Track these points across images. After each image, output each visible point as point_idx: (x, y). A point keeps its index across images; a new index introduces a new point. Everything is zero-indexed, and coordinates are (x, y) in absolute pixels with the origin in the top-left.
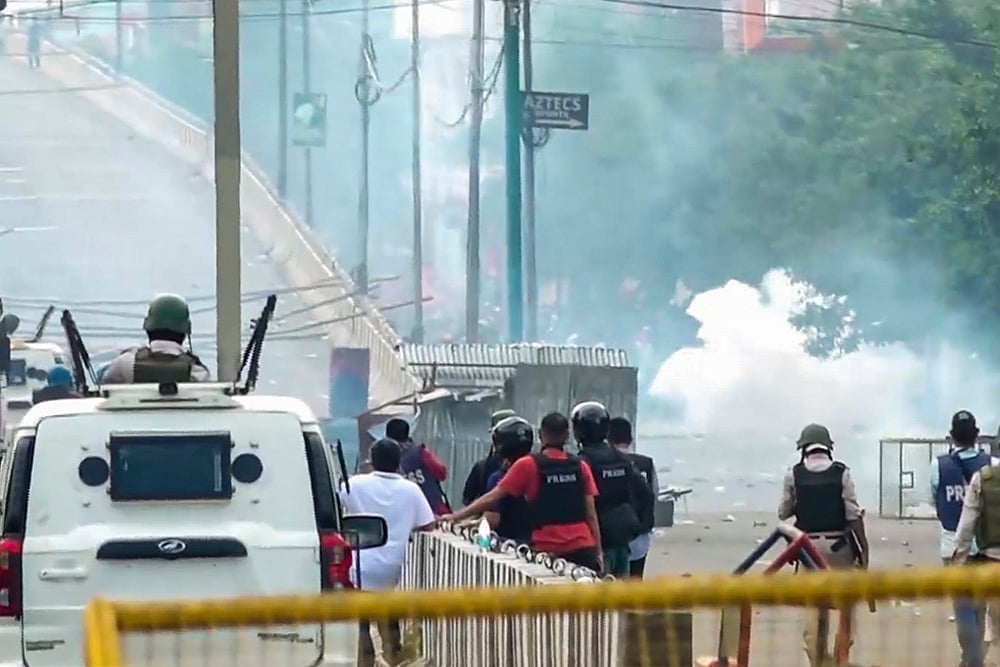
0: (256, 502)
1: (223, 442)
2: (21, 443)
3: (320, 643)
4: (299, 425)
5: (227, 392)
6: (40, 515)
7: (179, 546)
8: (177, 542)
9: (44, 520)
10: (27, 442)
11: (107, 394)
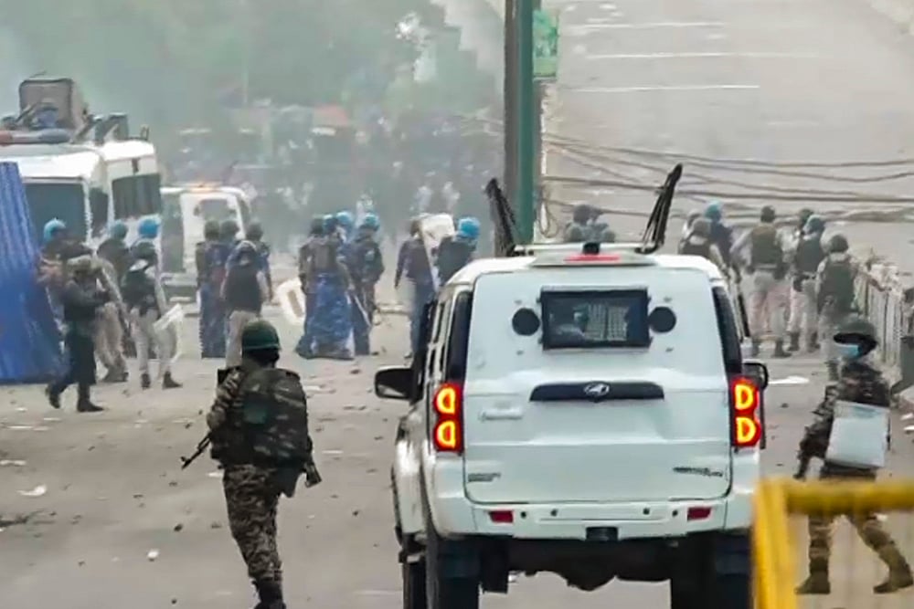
0: (669, 350)
1: (641, 296)
2: (460, 297)
3: (729, 477)
4: (707, 282)
5: (638, 250)
6: (479, 361)
7: (604, 390)
8: (601, 386)
9: (482, 365)
10: (466, 297)
11: (531, 253)
